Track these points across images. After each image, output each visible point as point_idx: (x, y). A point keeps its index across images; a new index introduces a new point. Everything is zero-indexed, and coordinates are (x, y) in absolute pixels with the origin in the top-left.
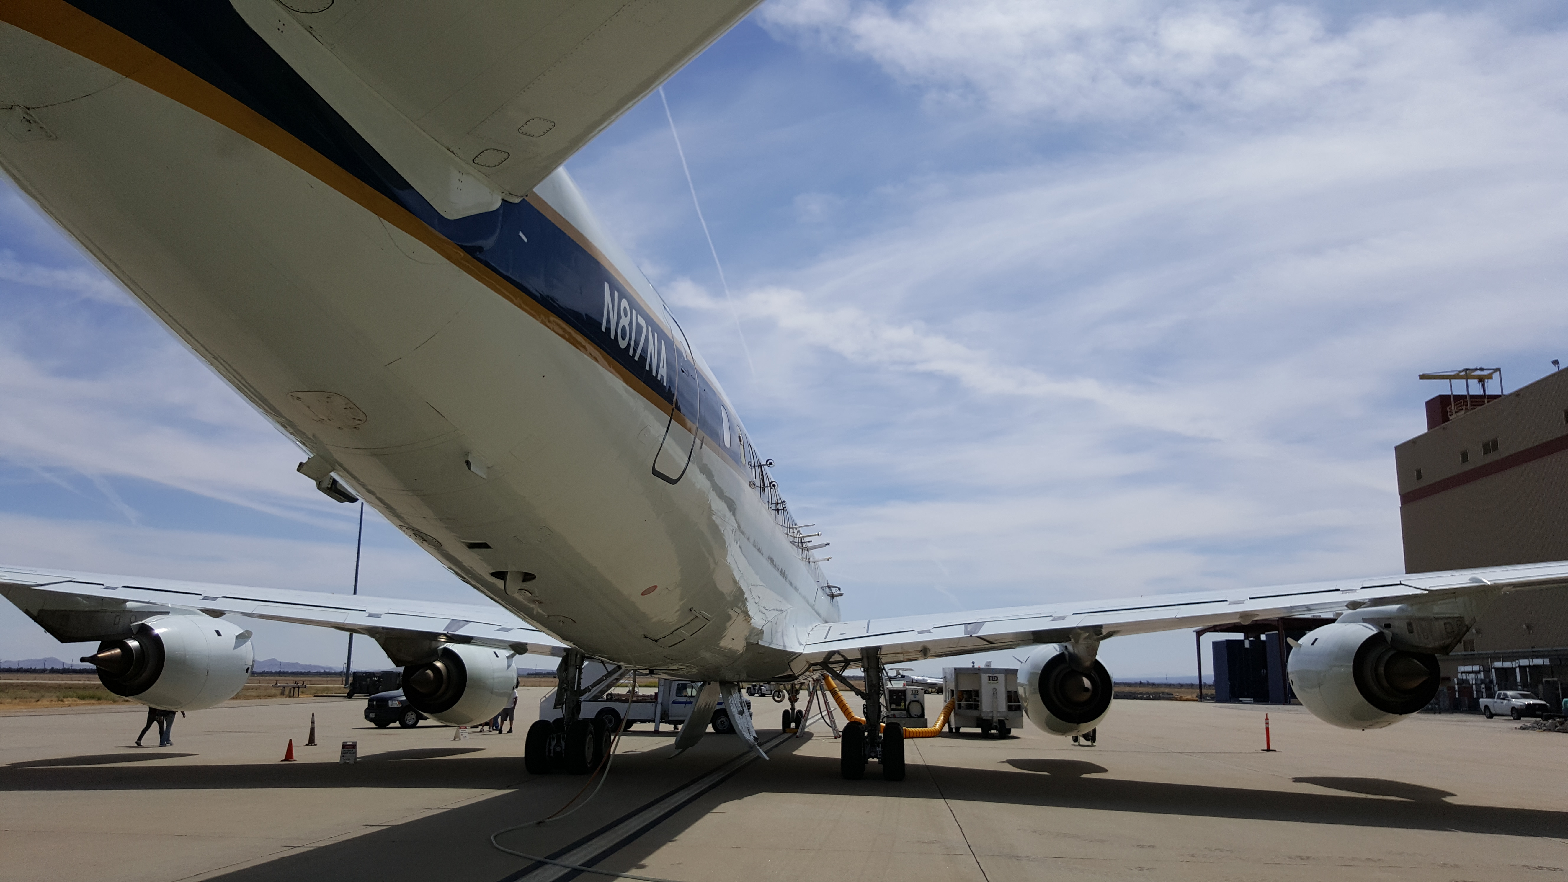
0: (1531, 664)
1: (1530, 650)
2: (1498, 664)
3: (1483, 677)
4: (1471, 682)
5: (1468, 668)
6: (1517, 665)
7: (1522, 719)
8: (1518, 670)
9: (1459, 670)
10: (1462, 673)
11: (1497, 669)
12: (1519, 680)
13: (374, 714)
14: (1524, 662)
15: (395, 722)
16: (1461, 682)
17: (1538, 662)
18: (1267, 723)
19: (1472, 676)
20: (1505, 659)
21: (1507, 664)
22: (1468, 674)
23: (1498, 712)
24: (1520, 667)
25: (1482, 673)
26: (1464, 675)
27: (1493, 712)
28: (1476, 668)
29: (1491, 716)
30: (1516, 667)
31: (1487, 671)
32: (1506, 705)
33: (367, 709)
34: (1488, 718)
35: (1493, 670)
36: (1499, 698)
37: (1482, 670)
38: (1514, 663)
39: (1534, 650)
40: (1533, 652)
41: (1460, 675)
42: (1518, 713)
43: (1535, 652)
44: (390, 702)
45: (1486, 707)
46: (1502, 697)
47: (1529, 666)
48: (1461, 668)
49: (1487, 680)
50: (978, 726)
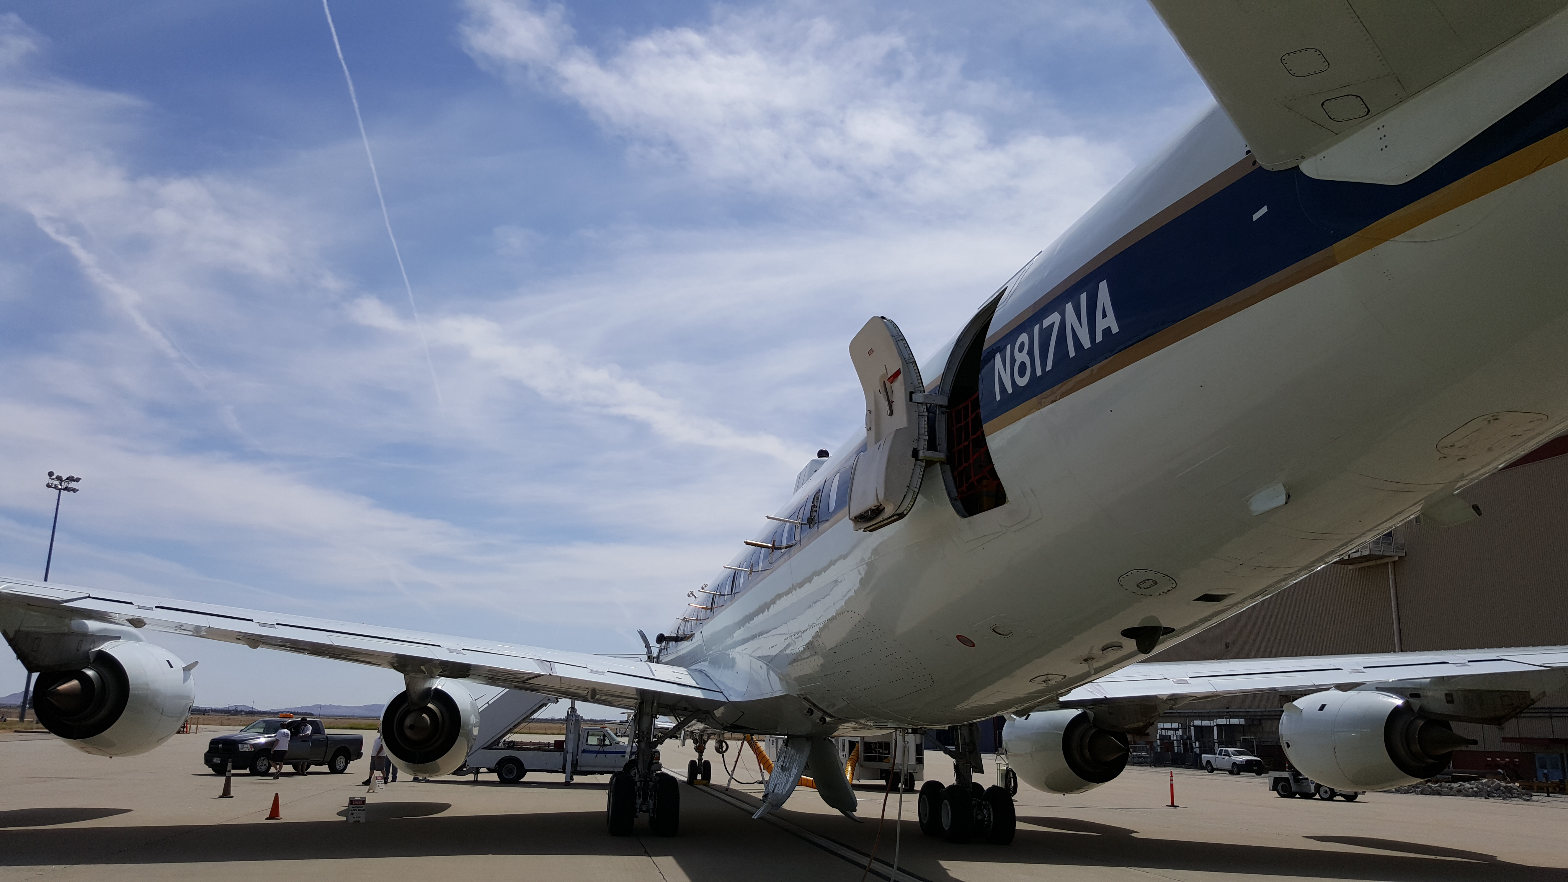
0: (1228, 723)
1: (1226, 710)
2: (1197, 723)
3: (1181, 734)
4: (1172, 739)
5: (1168, 725)
6: (1215, 724)
7: (1241, 773)
8: (1215, 728)
9: (1159, 727)
10: (1162, 729)
11: (1195, 727)
12: (1216, 737)
13: (219, 759)
14: (1222, 721)
15: (246, 769)
16: (1163, 738)
17: (1234, 721)
18: (1172, 780)
19: (1171, 733)
20: (1202, 718)
21: (1206, 723)
22: (1167, 731)
23: (1219, 767)
24: (1217, 725)
25: (1180, 730)
26: (1163, 731)
27: (1214, 767)
28: (1175, 725)
29: (1212, 770)
30: (1215, 726)
31: (1185, 728)
32: (1228, 761)
33: (208, 752)
34: (1209, 772)
35: (1192, 728)
36: (1220, 754)
37: (1180, 727)
38: (1212, 722)
39: (1228, 710)
40: (1227, 712)
41: (1159, 731)
42: (1237, 769)
43: (1229, 712)
44: (240, 746)
45: (1208, 762)
46: (1223, 753)
47: (1226, 725)
48: (1161, 725)
49: (1185, 737)
50: (881, 779)
